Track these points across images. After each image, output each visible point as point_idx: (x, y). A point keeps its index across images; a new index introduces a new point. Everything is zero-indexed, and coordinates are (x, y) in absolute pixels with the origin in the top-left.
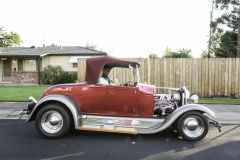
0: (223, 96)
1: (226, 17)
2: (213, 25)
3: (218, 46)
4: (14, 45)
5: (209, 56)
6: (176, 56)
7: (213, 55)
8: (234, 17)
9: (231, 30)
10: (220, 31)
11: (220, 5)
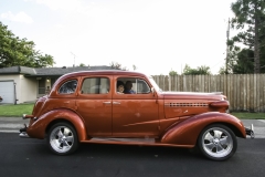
0: (242, 111)
1: (242, 36)
2: (230, 43)
3: (235, 63)
4: (48, 66)
5: (227, 73)
6: (194, 73)
7: (231, 71)
8: (249, 35)
9: (247, 47)
10: (237, 49)
11: (236, 24)
